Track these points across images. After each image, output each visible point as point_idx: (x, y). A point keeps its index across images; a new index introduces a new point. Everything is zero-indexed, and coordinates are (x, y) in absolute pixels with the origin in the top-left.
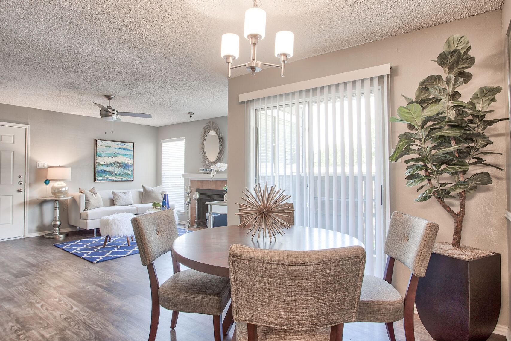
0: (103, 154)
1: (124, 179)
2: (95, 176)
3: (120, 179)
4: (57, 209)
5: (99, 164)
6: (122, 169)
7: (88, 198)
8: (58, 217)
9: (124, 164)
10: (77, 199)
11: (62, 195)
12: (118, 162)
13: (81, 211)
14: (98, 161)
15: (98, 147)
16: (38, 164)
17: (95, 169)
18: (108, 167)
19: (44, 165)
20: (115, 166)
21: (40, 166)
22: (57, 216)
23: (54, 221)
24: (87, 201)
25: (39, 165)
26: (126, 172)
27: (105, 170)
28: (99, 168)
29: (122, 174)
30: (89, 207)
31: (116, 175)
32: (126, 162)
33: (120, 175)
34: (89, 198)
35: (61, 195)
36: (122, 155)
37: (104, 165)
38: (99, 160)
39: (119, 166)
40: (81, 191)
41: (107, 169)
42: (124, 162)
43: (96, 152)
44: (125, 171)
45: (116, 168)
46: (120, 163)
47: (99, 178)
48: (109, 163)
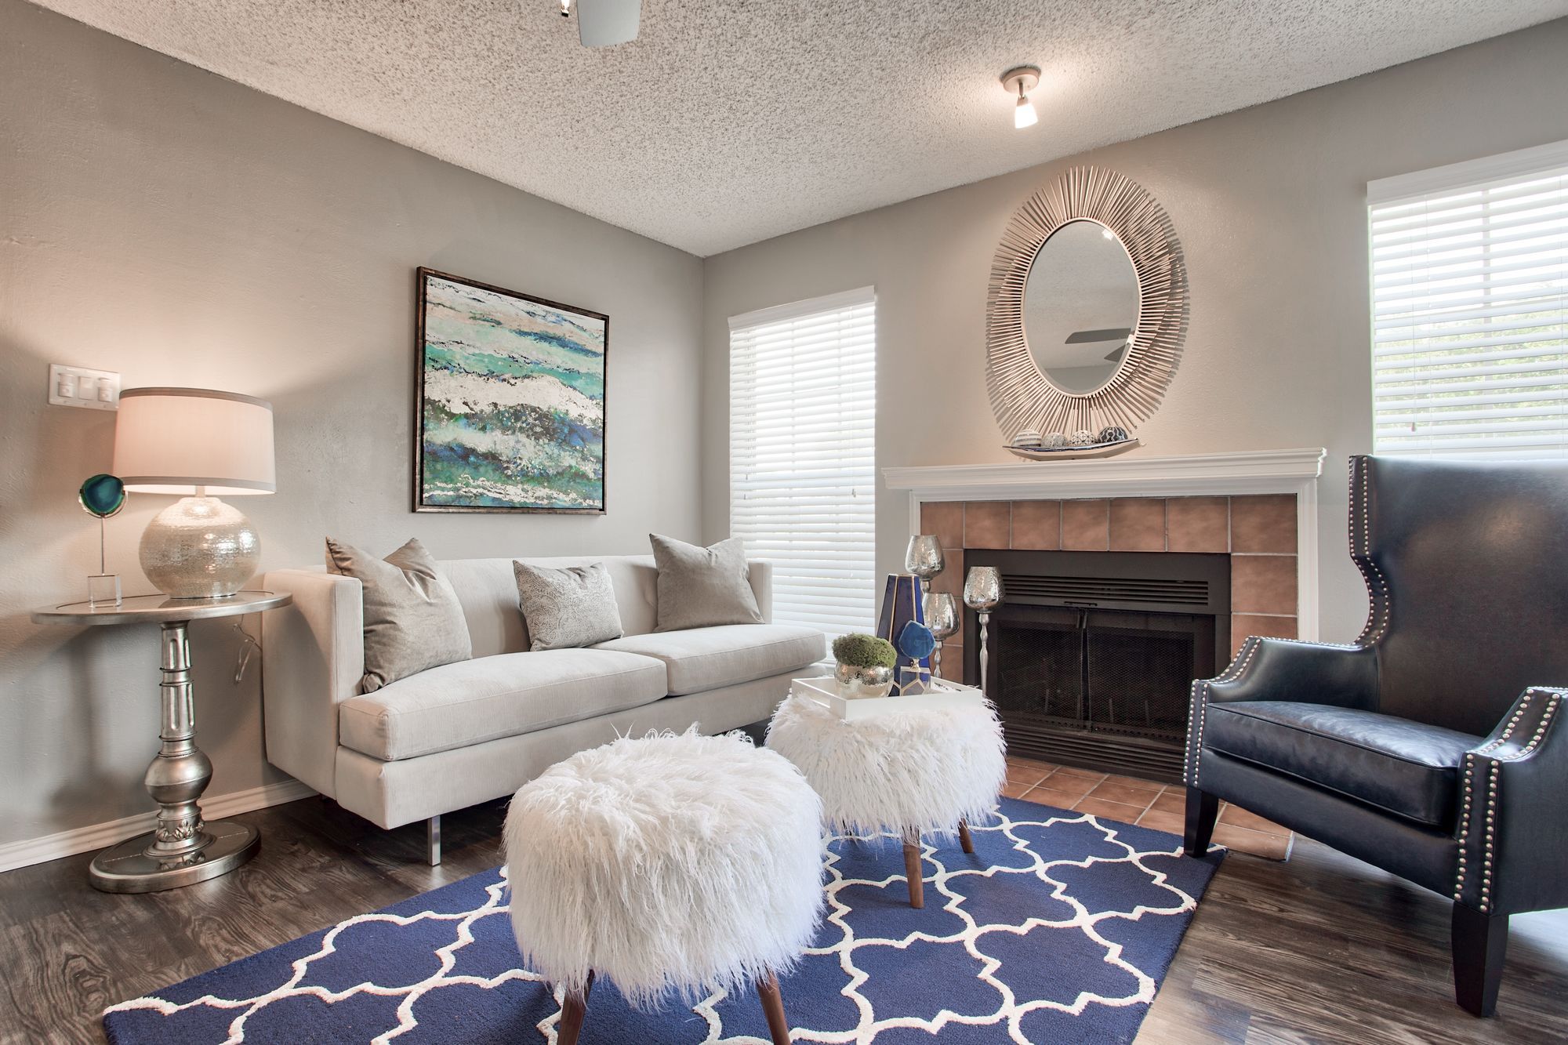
0: (458, 355)
1: (564, 500)
2: (418, 477)
3: (546, 502)
4: (182, 677)
5: (440, 410)
6: (552, 448)
7: (383, 604)
8: (185, 734)
9: (563, 421)
10: (314, 610)
11: (217, 585)
12: (534, 410)
13: (343, 686)
14: (432, 392)
15: (434, 318)
16: (54, 379)
17: (418, 438)
18: (483, 429)
19: (100, 390)
20: (521, 428)
21: (70, 389)
22: (178, 723)
23: (158, 764)
24: (379, 628)
25: (60, 385)
26: (573, 463)
27: (469, 445)
28: (440, 434)
29: (551, 472)
30: (391, 662)
31: (526, 476)
32: (574, 413)
33: (543, 478)
34: (392, 605)
35: (209, 587)
36: (551, 372)
37: (466, 416)
38: (437, 387)
39: (538, 429)
40: (339, 561)
41: (482, 442)
42: (562, 408)
43: (424, 342)
44: (568, 460)
45: (522, 437)
46: (543, 416)
47: (437, 490)
48: (488, 410)
